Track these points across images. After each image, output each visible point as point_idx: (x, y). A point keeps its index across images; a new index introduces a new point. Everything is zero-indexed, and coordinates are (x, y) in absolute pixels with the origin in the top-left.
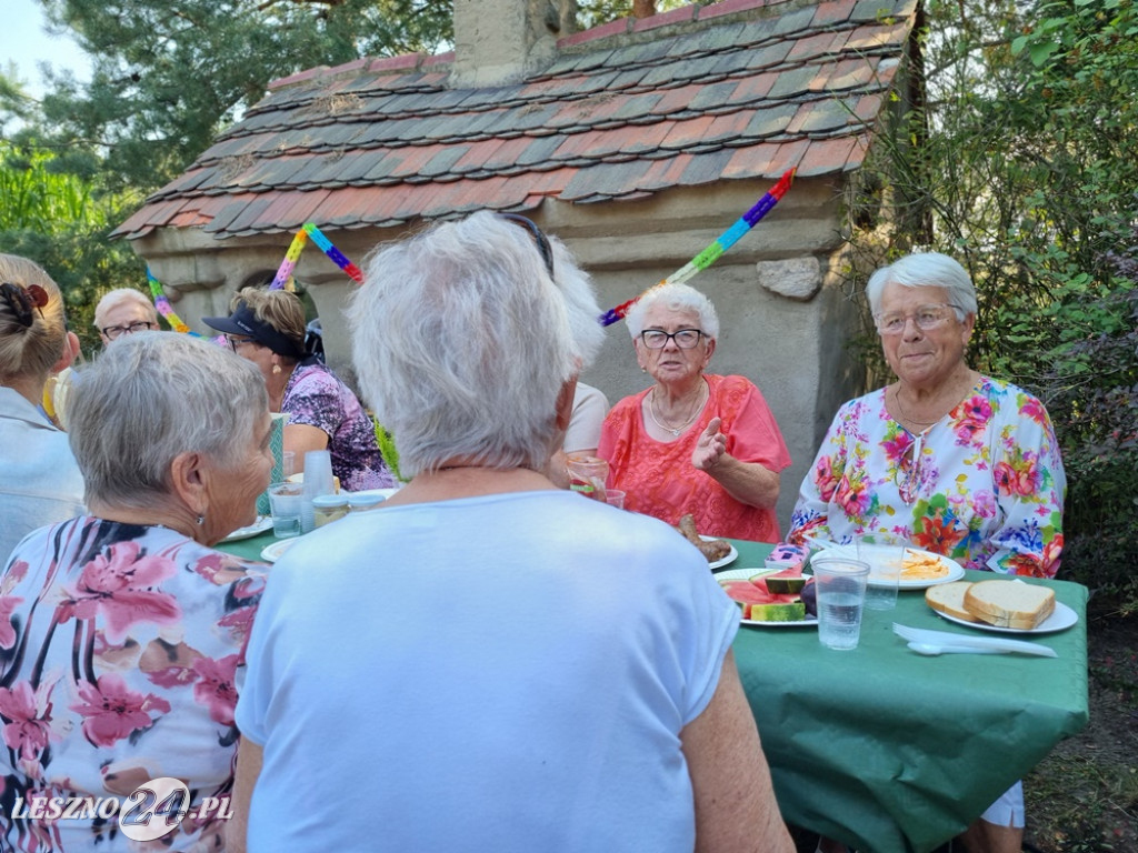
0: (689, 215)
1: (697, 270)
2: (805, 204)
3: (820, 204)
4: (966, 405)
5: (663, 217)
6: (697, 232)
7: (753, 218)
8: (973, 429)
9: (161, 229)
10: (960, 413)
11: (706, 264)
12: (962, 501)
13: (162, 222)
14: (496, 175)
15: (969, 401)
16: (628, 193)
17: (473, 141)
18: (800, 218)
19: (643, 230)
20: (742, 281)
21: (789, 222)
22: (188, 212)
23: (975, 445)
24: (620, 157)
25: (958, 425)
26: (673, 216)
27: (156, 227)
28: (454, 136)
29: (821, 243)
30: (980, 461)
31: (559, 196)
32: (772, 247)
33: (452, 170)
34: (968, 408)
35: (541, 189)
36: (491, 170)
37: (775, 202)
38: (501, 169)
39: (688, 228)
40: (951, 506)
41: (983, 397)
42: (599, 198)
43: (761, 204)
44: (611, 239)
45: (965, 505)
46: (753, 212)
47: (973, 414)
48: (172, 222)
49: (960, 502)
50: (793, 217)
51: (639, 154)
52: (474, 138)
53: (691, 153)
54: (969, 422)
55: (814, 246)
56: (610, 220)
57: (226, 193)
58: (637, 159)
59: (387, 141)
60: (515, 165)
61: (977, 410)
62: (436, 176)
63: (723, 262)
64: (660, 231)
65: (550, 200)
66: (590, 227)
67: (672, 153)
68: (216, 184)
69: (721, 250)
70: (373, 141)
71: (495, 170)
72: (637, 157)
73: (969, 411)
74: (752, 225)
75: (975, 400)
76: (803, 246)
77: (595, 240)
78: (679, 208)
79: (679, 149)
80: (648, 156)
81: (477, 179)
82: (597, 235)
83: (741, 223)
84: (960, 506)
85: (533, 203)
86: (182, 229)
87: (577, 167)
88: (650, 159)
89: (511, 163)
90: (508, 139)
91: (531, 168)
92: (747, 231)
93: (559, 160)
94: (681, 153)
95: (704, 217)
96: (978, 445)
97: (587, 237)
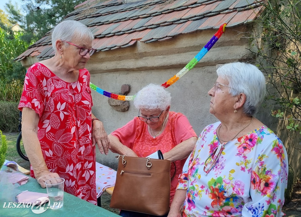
0: (188, 46)
1: (188, 70)
2: (233, 39)
3: (239, 39)
4: (247, 137)
5: (178, 47)
6: (192, 53)
7: (209, 46)
8: (245, 148)
9: (27, 57)
10: (243, 140)
11: (191, 67)
12: (229, 183)
13: (27, 55)
14: (125, 33)
15: (249, 136)
16: (164, 38)
17: (123, 21)
18: (232, 45)
19: (172, 52)
20: (211, 73)
21: (228, 47)
22: (36, 51)
23: (244, 157)
24: (166, 24)
25: (240, 146)
26: (182, 47)
27: (26, 56)
28: (118, 20)
29: (241, 56)
30: (243, 166)
31: (141, 40)
32: (221, 58)
33: (111, 32)
34: (247, 138)
35: (136, 38)
36: (124, 31)
37: (217, 39)
38: (126, 31)
39: (188, 51)
40: (224, 184)
41: (256, 134)
42: (153, 40)
43: (212, 40)
44: (161, 56)
45: (230, 185)
46: (208, 44)
47: (248, 142)
48: (30, 55)
49: (228, 184)
50: (229, 45)
51: (173, 22)
52: (123, 20)
53: (192, 20)
54: (245, 145)
55: (239, 57)
56: (160, 49)
57: (47, 44)
58: (172, 24)
59: (97, 23)
60: (131, 29)
61: (251, 140)
62: (106, 35)
63: (199, 66)
64: (178, 53)
65: (139, 42)
66: (153, 52)
67: (185, 21)
68: (45, 42)
69: (197, 61)
70: (93, 23)
71: (125, 31)
72: (172, 23)
73: (247, 140)
74: (208, 50)
75: (251, 136)
76: (234, 58)
77: (156, 57)
78: (184, 43)
79: (188, 19)
80: (176, 23)
81: (118, 35)
82: (156, 55)
83: (204, 49)
84: (227, 186)
85: (132, 43)
86: (33, 57)
87: (151, 28)
88: (177, 24)
89: (130, 28)
90: (134, 19)
91: (136, 30)
92: (207, 52)
93: (146, 26)
94: (188, 20)
95: (193, 46)
96: (245, 157)
97: (153, 56)
